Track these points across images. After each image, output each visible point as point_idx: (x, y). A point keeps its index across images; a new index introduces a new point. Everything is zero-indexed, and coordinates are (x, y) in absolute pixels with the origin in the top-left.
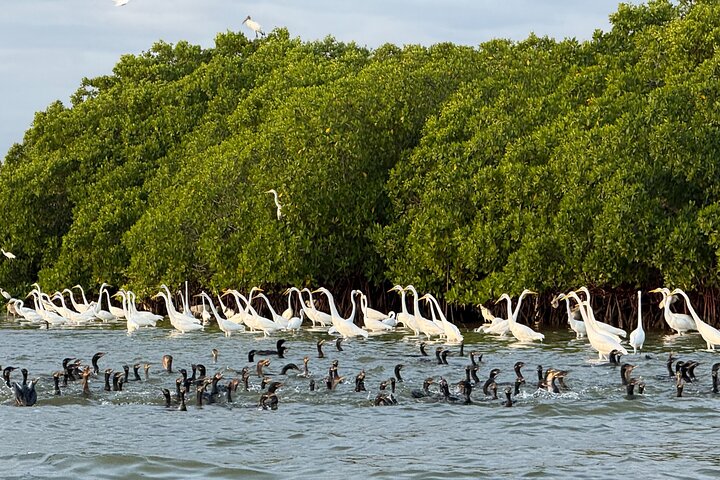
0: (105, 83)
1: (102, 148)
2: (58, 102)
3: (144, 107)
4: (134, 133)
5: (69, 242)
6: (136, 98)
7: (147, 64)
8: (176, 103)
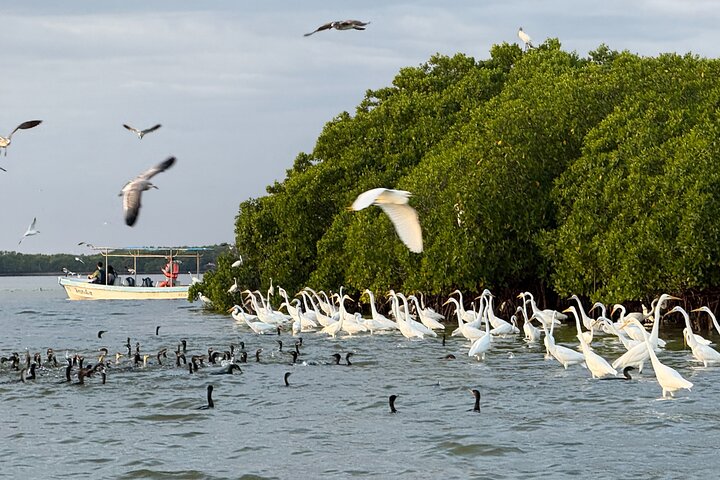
0: (385, 94)
1: (365, 156)
2: (345, 113)
3: (408, 117)
4: (395, 142)
5: (321, 246)
6: (401, 110)
7: (422, 75)
8: (433, 114)
